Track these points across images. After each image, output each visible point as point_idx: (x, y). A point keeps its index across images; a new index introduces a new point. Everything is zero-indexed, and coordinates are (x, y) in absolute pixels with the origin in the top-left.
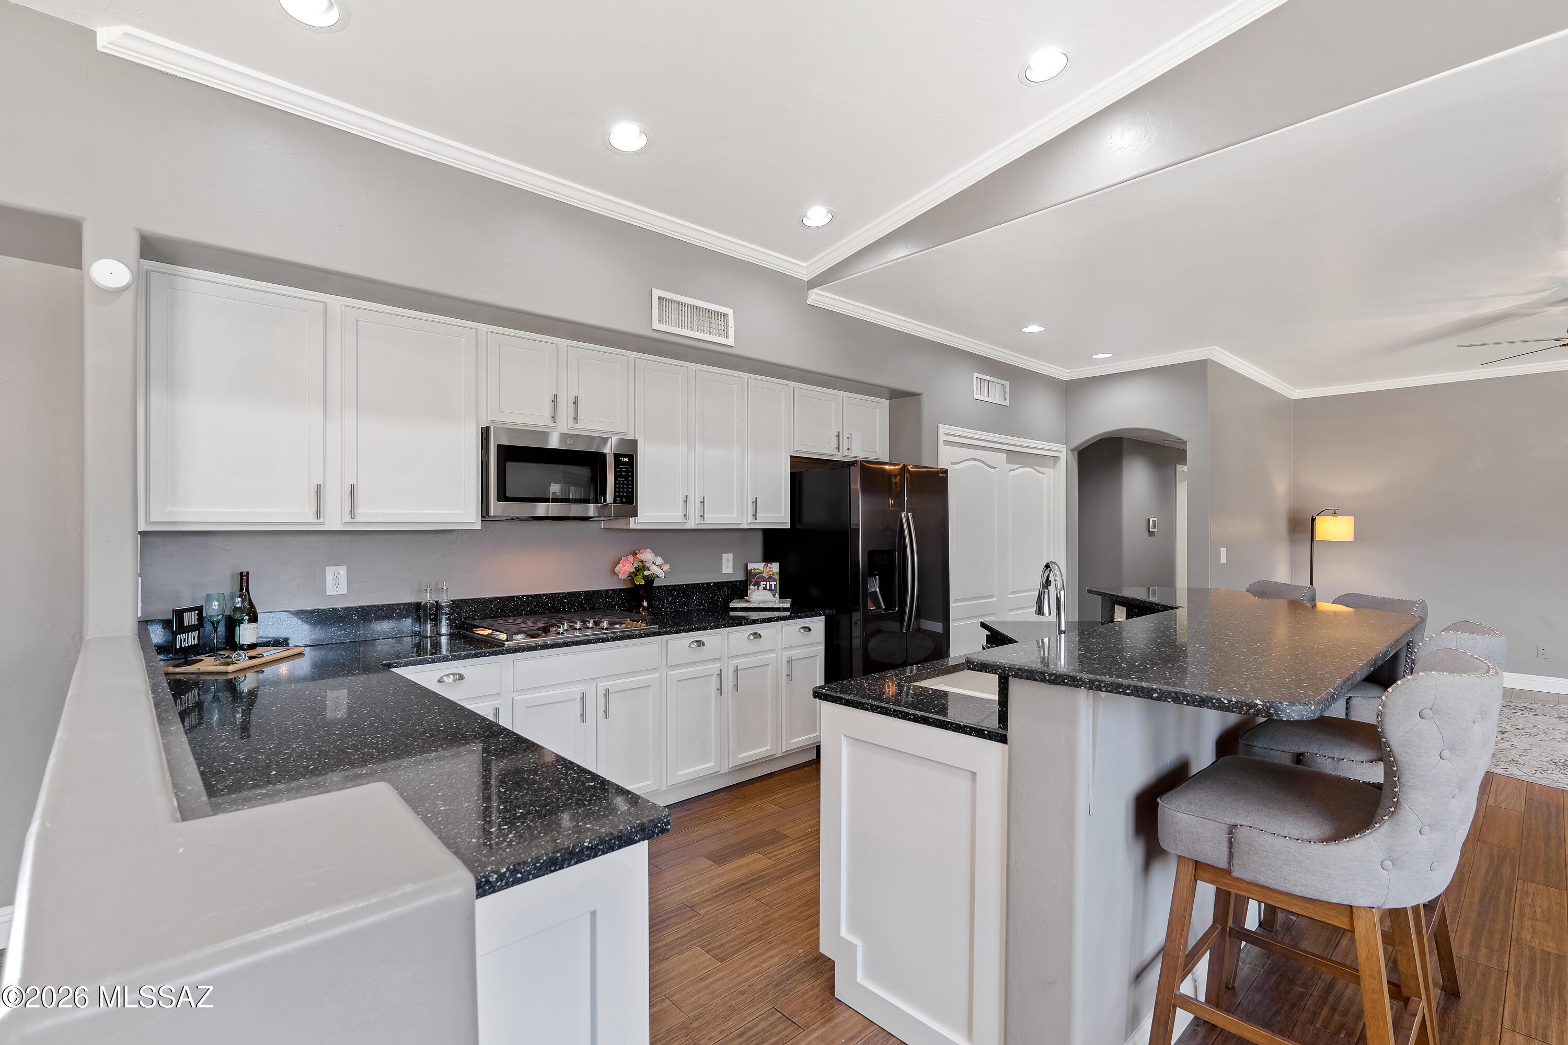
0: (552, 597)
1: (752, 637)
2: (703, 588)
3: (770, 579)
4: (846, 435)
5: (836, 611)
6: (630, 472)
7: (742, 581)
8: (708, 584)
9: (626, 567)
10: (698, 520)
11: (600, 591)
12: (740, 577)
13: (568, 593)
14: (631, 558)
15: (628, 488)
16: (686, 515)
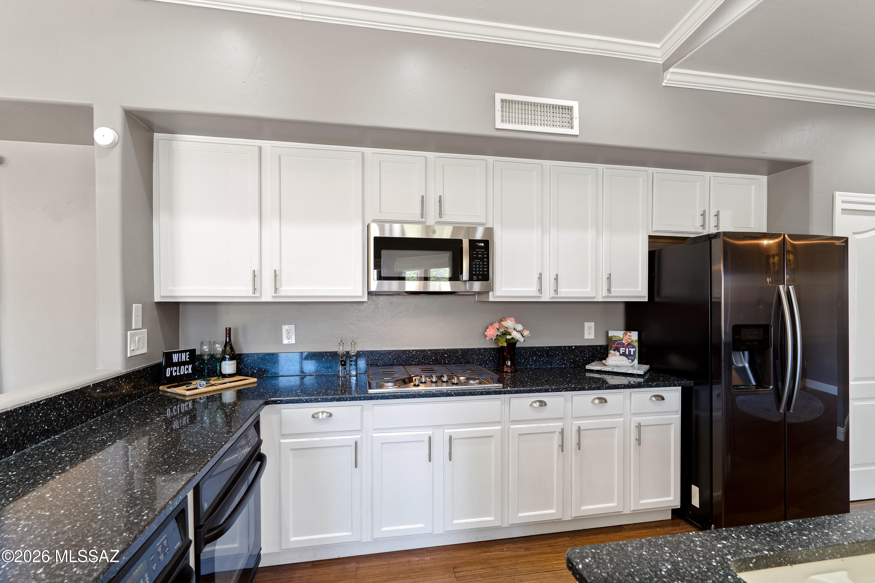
0: (435, 352)
1: (597, 401)
2: (565, 350)
3: (630, 345)
4: (713, 212)
5: (694, 383)
6: (485, 254)
7: (603, 345)
8: (570, 347)
9: (491, 332)
10: (553, 294)
11: (474, 349)
12: (602, 342)
13: (448, 350)
14: (497, 325)
15: (483, 268)
16: (540, 290)
